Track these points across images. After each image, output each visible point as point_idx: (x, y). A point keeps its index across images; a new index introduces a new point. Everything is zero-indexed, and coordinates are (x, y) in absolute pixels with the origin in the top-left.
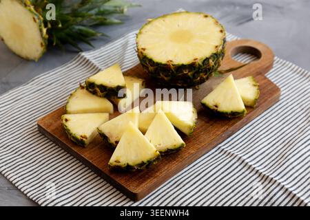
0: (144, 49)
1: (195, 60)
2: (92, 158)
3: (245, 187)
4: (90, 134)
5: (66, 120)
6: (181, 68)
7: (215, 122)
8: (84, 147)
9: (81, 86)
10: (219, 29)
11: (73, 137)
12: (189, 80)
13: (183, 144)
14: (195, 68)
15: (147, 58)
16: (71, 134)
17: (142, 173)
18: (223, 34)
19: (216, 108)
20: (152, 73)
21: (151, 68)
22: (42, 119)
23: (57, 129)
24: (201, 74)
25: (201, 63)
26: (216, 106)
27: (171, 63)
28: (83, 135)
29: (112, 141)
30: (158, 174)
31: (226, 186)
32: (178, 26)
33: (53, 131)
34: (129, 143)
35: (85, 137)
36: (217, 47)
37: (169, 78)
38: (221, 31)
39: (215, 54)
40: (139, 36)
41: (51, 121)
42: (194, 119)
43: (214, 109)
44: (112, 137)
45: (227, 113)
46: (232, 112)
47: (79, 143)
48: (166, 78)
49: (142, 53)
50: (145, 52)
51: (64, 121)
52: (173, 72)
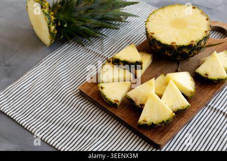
0: (153, 34)
1: (192, 42)
2: (123, 117)
3: (217, 124)
4: (121, 99)
5: (102, 88)
6: (182, 47)
7: (206, 86)
8: (116, 108)
9: (108, 60)
10: (205, 18)
11: (109, 101)
12: (185, 56)
13: (189, 106)
14: (191, 48)
15: (156, 40)
16: (107, 99)
17: (162, 128)
18: (209, 21)
19: (206, 76)
20: (158, 50)
21: (158, 47)
22: (83, 86)
23: (94, 93)
24: (195, 51)
25: (196, 45)
26: (207, 75)
27: (175, 44)
28: (116, 99)
29: (138, 103)
30: (173, 128)
31: (204, 125)
32: (175, 15)
33: (92, 95)
34: (152, 107)
35: (117, 101)
36: (206, 31)
37: (172, 54)
38: (207, 19)
39: (205, 37)
40: (148, 23)
41: (89, 87)
42: (193, 85)
43: (205, 77)
44: (137, 101)
45: (214, 80)
46: (218, 79)
47: (113, 105)
48: (169, 54)
49: (151, 36)
50: (154, 36)
51: (100, 89)
52: (175, 50)
